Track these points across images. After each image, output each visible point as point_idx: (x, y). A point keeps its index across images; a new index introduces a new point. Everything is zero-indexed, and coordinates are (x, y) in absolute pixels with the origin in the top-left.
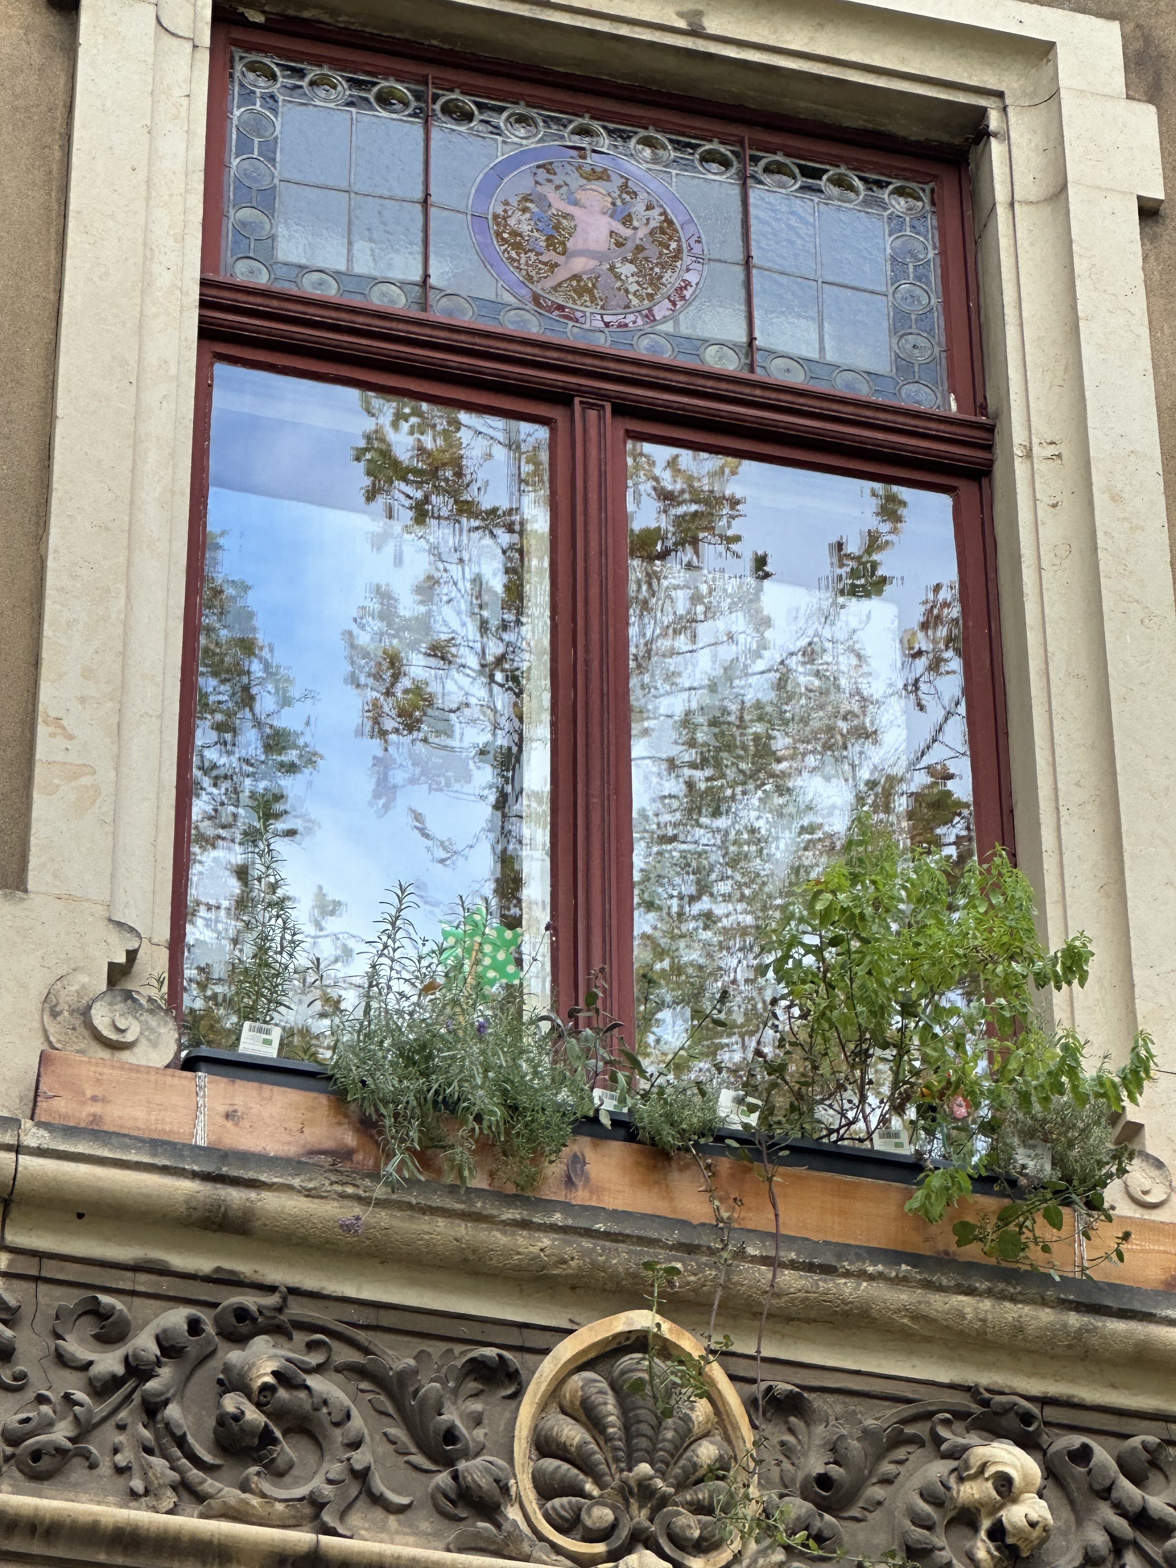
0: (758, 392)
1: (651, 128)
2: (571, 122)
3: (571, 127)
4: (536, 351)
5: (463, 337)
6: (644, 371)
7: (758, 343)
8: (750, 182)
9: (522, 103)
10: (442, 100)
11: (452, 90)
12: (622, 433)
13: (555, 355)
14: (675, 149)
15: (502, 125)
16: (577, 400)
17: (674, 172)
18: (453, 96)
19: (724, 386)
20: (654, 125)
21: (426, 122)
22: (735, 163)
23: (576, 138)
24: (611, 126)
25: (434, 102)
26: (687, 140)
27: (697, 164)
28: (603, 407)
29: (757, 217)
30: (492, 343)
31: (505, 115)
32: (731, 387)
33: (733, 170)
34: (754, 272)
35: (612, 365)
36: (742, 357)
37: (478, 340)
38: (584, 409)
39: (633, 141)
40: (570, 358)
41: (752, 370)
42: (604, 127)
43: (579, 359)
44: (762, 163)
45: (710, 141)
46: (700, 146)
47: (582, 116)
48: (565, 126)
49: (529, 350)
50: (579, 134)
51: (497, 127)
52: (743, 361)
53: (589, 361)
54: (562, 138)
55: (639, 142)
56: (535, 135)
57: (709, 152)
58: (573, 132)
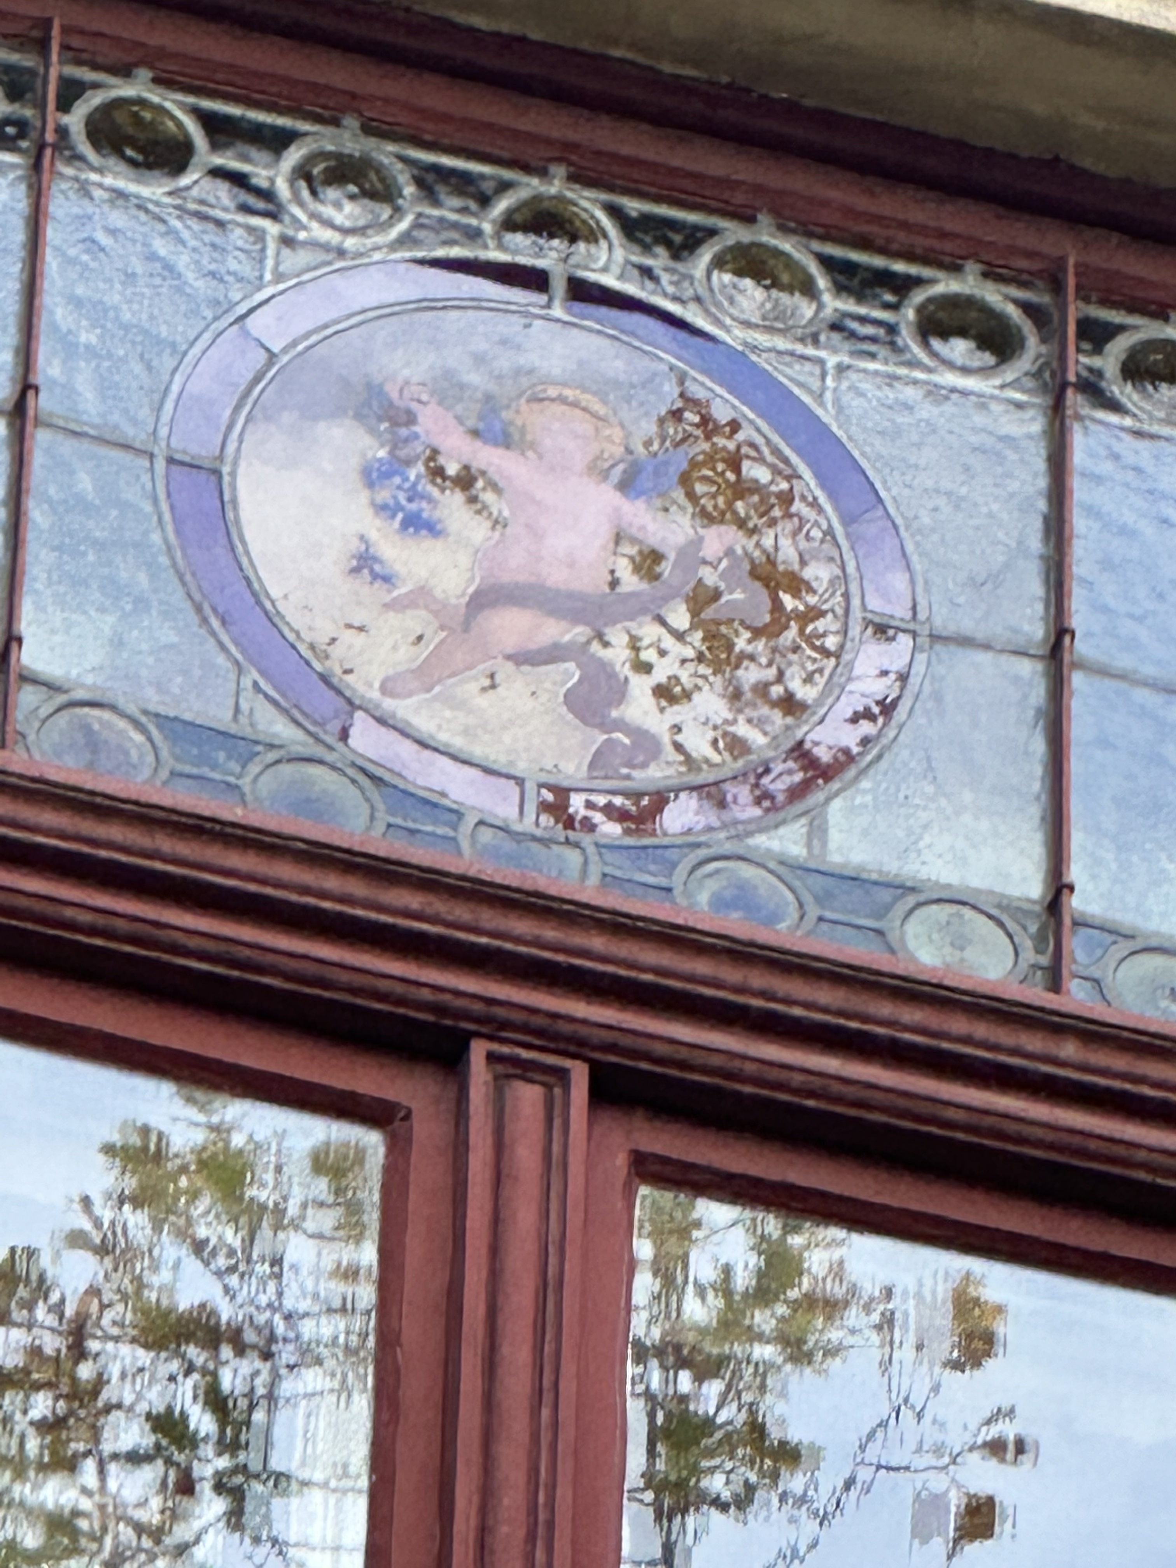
0: (1069, 1049)
1: (764, 219)
2: (504, 187)
3: (502, 206)
4: (356, 887)
5: (115, 832)
6: (702, 967)
7: (1076, 903)
8: (1074, 399)
9: (351, 122)
10: (95, 100)
11: (124, 71)
12: (621, 1160)
13: (413, 900)
14: (840, 289)
15: (283, 189)
16: (478, 1050)
17: (832, 361)
18: (127, 90)
19: (959, 1025)
20: (776, 212)
21: (37, 166)
22: (1032, 342)
23: (519, 239)
24: (634, 206)
25: (65, 105)
26: (878, 262)
27: (907, 337)
28: (562, 1075)
29: (1092, 512)
30: (214, 854)
31: (294, 156)
32: (981, 1030)
33: (1024, 363)
34: (1077, 680)
35: (598, 943)
36: (1027, 945)
37: (165, 843)
38: (500, 1082)
39: (705, 256)
40: (462, 912)
41: (1055, 984)
42: (613, 211)
43: (489, 918)
44: (1118, 347)
45: (955, 269)
46: (918, 282)
47: (543, 173)
48: (485, 201)
49: (332, 882)
50: (526, 228)
51: (267, 195)
52: (1029, 955)
53: (522, 926)
54: (474, 235)
55: (719, 263)
56: (390, 223)
57: (952, 302)
58: (510, 224)
